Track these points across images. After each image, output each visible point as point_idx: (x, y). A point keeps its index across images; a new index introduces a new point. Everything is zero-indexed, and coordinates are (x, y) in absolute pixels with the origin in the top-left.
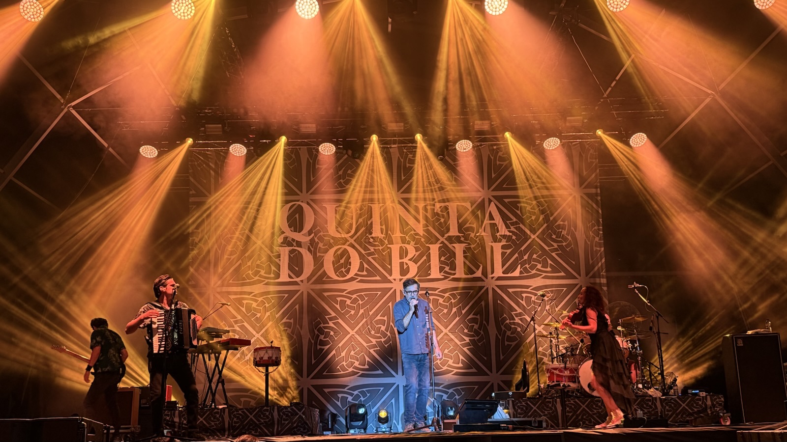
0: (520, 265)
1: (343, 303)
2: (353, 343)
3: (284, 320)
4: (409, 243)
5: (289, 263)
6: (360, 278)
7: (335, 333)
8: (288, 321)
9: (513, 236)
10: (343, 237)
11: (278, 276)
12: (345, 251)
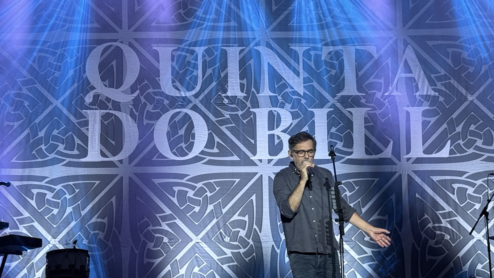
0: (449, 141)
1: (182, 196)
2: (197, 255)
3: (93, 220)
4: (282, 106)
5: (101, 134)
6: (208, 158)
7: (170, 239)
8: (99, 220)
9: (441, 97)
10: (184, 95)
11: (84, 153)
12: (187, 118)
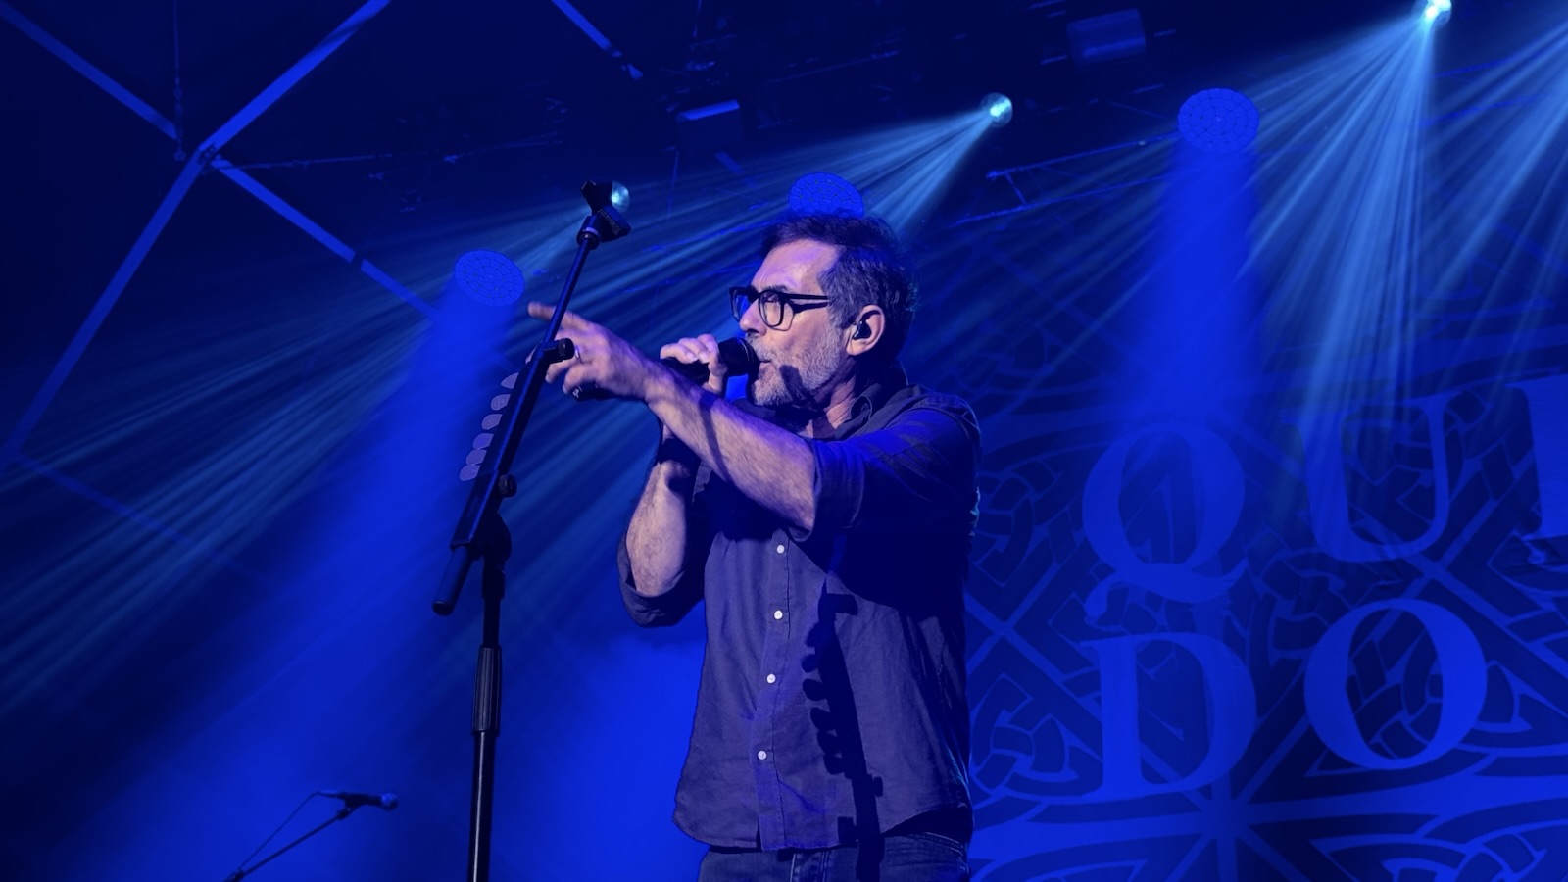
5: (1141, 712)
6: (1494, 753)
10: (1392, 556)
11: (1094, 775)
12: (1410, 626)
